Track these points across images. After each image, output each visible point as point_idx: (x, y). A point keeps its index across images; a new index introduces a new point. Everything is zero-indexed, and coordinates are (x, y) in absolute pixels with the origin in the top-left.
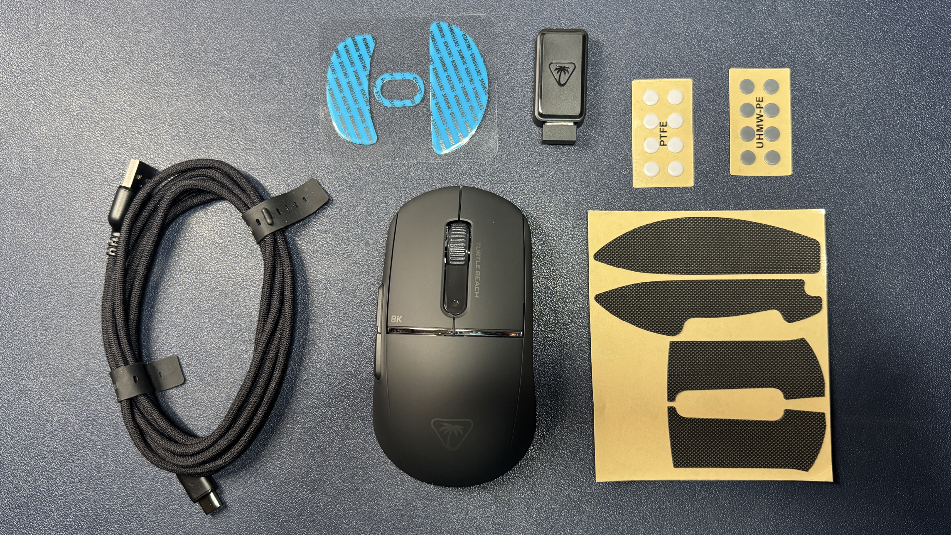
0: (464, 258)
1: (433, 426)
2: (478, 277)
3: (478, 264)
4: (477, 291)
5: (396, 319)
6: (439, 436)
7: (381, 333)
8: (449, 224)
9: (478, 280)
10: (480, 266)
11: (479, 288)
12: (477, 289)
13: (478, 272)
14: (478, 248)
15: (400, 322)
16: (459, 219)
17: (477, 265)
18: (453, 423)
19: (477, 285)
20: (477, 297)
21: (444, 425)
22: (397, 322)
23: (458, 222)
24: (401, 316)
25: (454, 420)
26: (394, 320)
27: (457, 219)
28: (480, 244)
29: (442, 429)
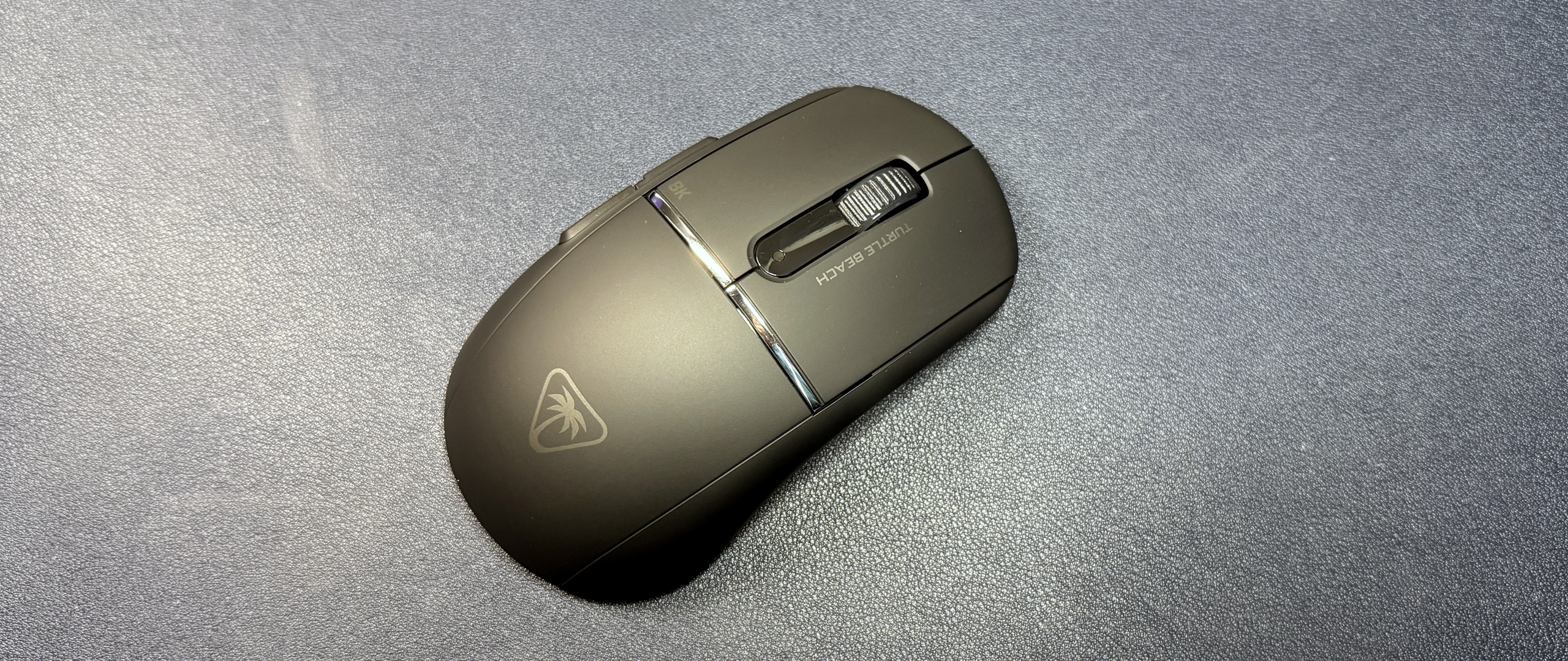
0: (865, 219)
1: (548, 379)
2: (852, 261)
3: (873, 247)
4: (829, 276)
5: (679, 190)
6: (540, 401)
8: (898, 164)
9: (846, 265)
10: (874, 252)
11: (836, 275)
12: (832, 274)
13: (861, 256)
14: (899, 231)
15: (680, 198)
16: (921, 172)
17: (870, 246)
18: (579, 406)
19: (838, 268)
20: (819, 281)
21: (564, 395)
22: (676, 194)
23: (916, 176)
24: (688, 193)
25: (586, 403)
26: (674, 187)
27: (917, 170)
28: (909, 230)
29: (553, 396)
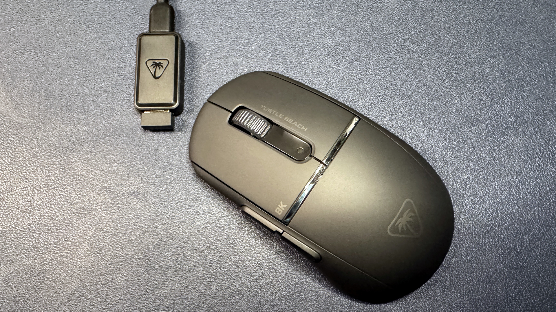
0: (266, 123)
6: (404, 236)
7: (284, 231)
12: (300, 126)
13: (286, 118)
16: (231, 112)
20: (306, 130)
21: (398, 225)
26: (280, 212)
27: (231, 114)
